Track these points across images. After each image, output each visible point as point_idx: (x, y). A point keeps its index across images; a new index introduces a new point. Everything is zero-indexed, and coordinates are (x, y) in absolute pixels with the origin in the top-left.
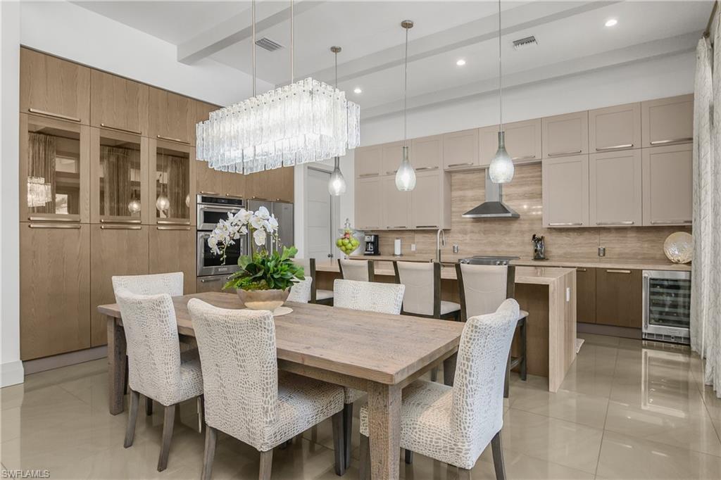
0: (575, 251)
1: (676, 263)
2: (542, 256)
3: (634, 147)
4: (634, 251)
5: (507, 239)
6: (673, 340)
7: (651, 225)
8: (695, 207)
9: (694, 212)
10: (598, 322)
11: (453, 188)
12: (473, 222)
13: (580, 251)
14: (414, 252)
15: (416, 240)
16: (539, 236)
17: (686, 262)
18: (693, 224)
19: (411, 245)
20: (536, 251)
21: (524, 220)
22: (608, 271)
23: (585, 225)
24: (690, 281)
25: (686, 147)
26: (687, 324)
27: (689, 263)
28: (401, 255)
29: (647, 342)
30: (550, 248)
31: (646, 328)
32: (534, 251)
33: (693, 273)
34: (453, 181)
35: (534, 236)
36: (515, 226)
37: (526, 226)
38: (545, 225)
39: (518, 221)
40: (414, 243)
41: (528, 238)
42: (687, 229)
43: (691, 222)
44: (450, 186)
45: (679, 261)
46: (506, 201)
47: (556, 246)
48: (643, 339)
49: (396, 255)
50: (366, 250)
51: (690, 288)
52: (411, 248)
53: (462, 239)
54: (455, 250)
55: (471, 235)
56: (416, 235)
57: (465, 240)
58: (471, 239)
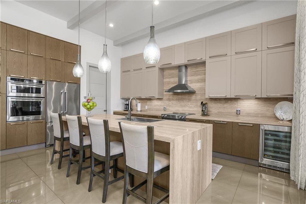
0: (224, 111)
1: (282, 120)
2: (205, 114)
3: (257, 50)
4: (256, 112)
5: (190, 104)
6: (278, 169)
7: (267, 97)
8: (295, 85)
9: (294, 88)
10: (232, 154)
11: (164, 77)
12: (173, 95)
13: (226, 111)
14: (147, 110)
15: (148, 104)
16: (204, 102)
17: (288, 120)
18: (294, 97)
19: (145, 106)
20: (202, 110)
21: (198, 94)
22: (239, 124)
23: (228, 96)
24: (291, 133)
25: (290, 48)
26: (288, 160)
27: (291, 121)
28: (141, 111)
29: (262, 168)
30: (210, 109)
31: (262, 160)
32: (201, 111)
33: (293, 128)
34: (164, 74)
35: (202, 103)
36: (194, 97)
37: (199, 97)
38: (207, 97)
39: (195, 95)
40: (147, 105)
41: (200, 103)
42: (290, 99)
43: (292, 95)
44: (163, 76)
45: (284, 119)
46: (190, 83)
47: (214, 108)
48: (259, 166)
49: (138, 111)
50: (125, 108)
51: (290, 137)
52: (145, 107)
53: (168, 103)
54: (165, 109)
55: (172, 101)
56: (148, 101)
57: (169, 104)
58: (172, 104)
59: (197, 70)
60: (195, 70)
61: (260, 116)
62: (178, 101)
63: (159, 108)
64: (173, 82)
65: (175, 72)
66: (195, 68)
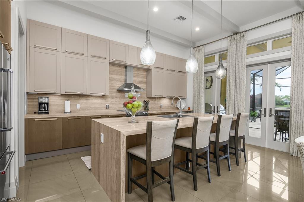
12: (117, 92)
14: (79, 110)
19: (76, 105)
28: (71, 112)
35: (145, 100)
40: (79, 103)
49: (66, 113)
52: (76, 107)
53: (110, 101)
54: (107, 107)
55: (115, 99)
56: (80, 98)
57: (112, 102)
58: (116, 101)
59: (138, 73)
60: (137, 73)
61: (169, 108)
62: (122, 99)
63: (99, 107)
64: (117, 80)
65: (119, 70)
66: (137, 70)
